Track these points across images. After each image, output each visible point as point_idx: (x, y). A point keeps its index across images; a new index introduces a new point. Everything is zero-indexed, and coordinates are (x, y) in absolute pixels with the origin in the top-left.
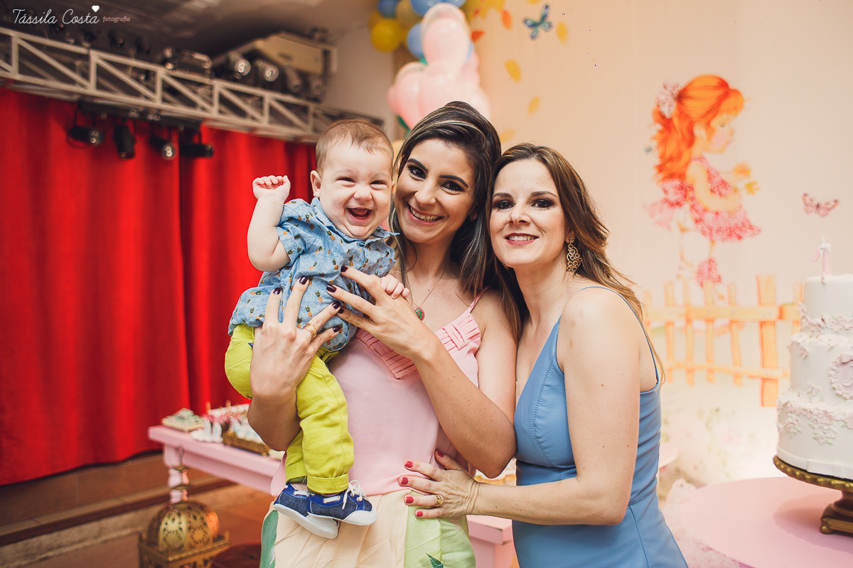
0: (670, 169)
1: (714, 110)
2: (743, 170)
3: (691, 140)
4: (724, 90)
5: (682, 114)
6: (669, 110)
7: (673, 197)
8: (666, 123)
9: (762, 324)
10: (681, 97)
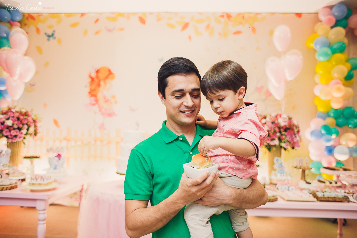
0: (93, 93)
1: (106, 78)
2: (114, 97)
3: (99, 85)
4: (110, 73)
5: (97, 77)
6: (94, 75)
7: (93, 102)
8: (93, 79)
9: (117, 143)
10: (97, 72)
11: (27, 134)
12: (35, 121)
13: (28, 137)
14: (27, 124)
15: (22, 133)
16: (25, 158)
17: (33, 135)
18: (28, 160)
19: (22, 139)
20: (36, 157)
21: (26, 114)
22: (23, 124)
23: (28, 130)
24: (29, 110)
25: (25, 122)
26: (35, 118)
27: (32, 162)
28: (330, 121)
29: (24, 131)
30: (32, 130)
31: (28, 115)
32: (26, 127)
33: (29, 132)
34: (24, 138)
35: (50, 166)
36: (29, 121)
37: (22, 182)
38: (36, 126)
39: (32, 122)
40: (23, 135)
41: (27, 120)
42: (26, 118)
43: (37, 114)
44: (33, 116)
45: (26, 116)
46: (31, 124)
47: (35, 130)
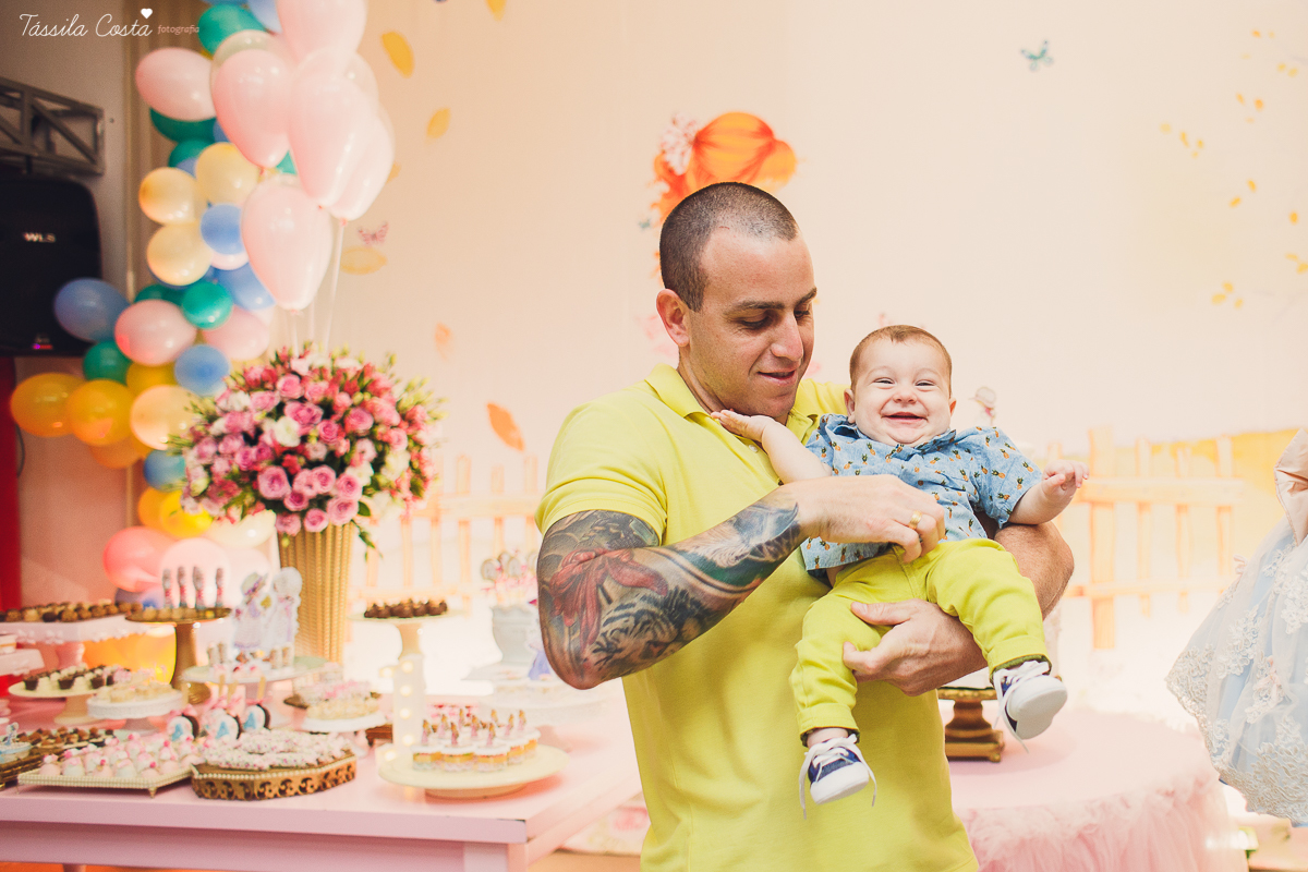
4: (768, 141)
5: (700, 168)
6: (681, 161)
8: (675, 181)
11: (375, 485)
12: (408, 419)
13: (378, 502)
14: (371, 435)
15: (350, 484)
16: (374, 613)
17: (405, 492)
18: (390, 626)
19: (353, 513)
20: (429, 610)
21: (363, 383)
22: (354, 438)
23: (378, 464)
24: (376, 359)
25: (364, 426)
26: (407, 402)
27: (409, 642)
29: (361, 473)
30: (397, 462)
31: (373, 389)
32: (368, 449)
33: (386, 476)
34: (364, 510)
35: (497, 655)
36: (378, 418)
37: (371, 743)
38: (418, 444)
39: (396, 419)
40: (357, 496)
41: (372, 413)
42: (362, 404)
43: (416, 381)
44: (397, 392)
45: (363, 390)
46: (394, 434)
47: (411, 464)
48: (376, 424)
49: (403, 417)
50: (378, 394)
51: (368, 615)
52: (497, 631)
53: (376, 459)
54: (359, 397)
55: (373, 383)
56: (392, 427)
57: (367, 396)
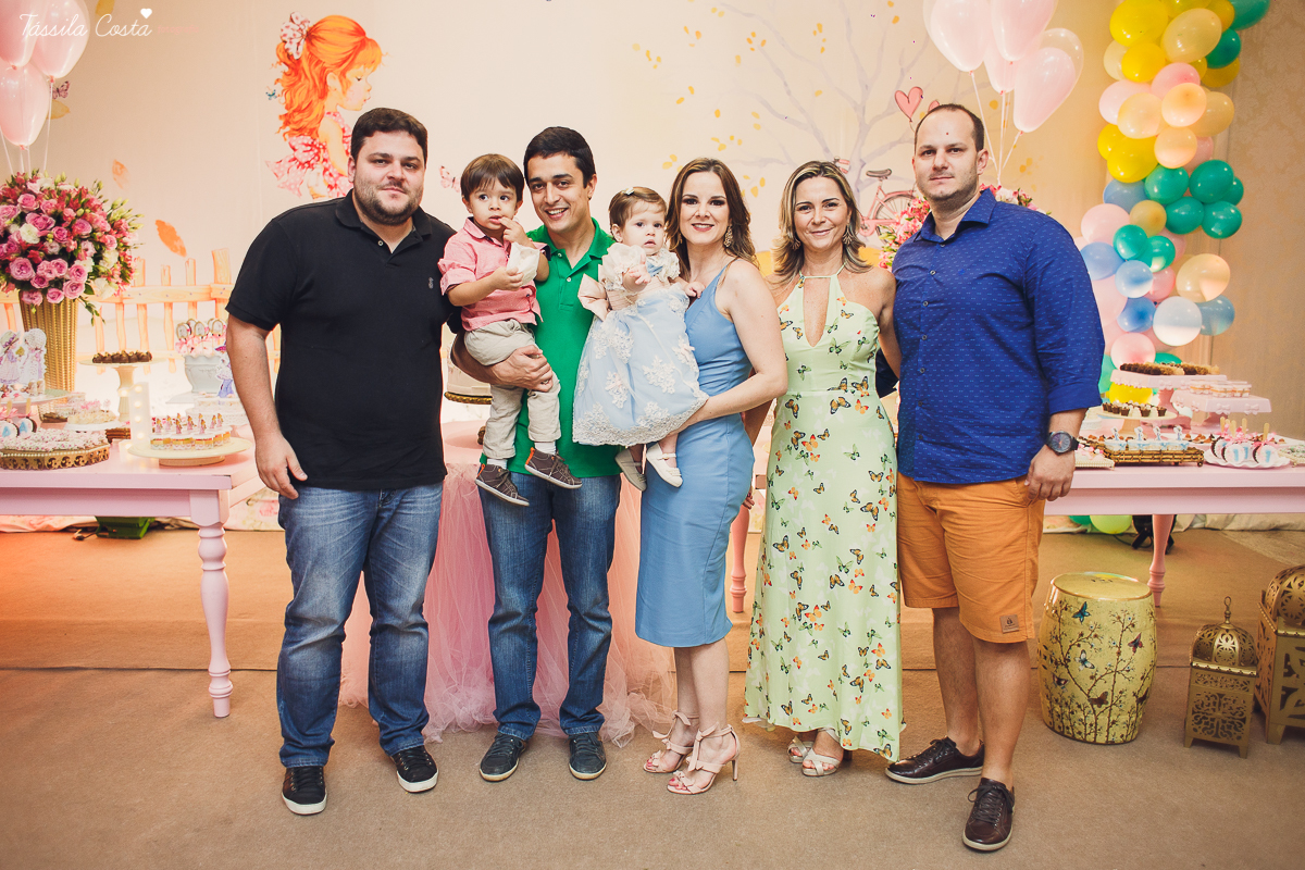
0: (298, 122)
1: (350, 59)
4: (361, 38)
5: (312, 55)
6: (297, 49)
7: (303, 156)
8: (294, 66)
10: (311, 35)
11: (96, 273)
12: (116, 227)
13: (98, 285)
14: (91, 238)
15: (79, 271)
16: (100, 359)
17: (117, 278)
18: (111, 368)
19: (81, 292)
20: (139, 358)
21: (81, 200)
22: (80, 239)
23: (97, 258)
24: (89, 186)
25: (86, 231)
26: (115, 216)
27: (125, 379)
28: (1148, 213)
29: (87, 265)
30: (111, 258)
31: (90, 206)
32: (91, 248)
33: (103, 267)
34: (89, 290)
35: (190, 388)
36: (95, 227)
37: (110, 442)
38: (126, 246)
39: (108, 228)
40: (84, 279)
41: (91, 223)
42: (84, 216)
43: (119, 202)
44: (107, 208)
45: (83, 206)
46: (107, 237)
47: (119, 258)
48: (94, 231)
49: (112, 226)
50: (94, 209)
51: (95, 360)
52: (188, 370)
53: (95, 255)
54: (81, 211)
55: (89, 201)
56: (106, 233)
57: (88, 211)
